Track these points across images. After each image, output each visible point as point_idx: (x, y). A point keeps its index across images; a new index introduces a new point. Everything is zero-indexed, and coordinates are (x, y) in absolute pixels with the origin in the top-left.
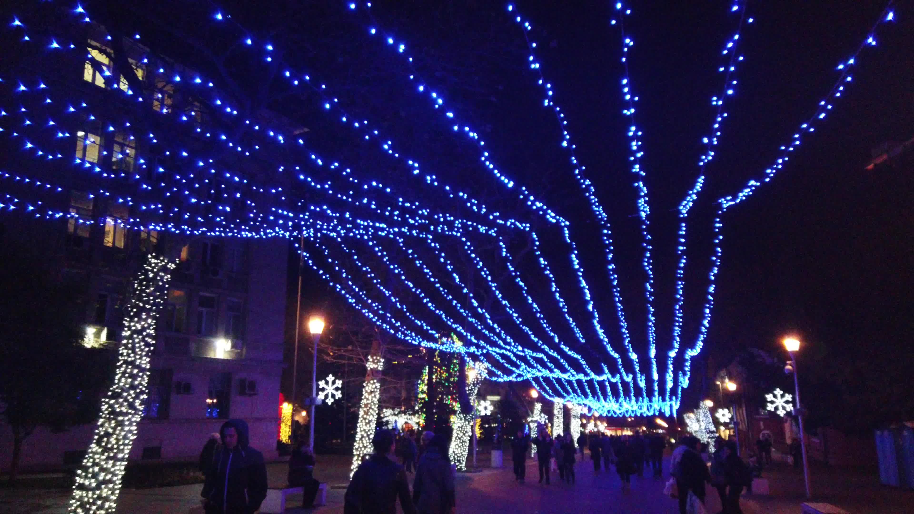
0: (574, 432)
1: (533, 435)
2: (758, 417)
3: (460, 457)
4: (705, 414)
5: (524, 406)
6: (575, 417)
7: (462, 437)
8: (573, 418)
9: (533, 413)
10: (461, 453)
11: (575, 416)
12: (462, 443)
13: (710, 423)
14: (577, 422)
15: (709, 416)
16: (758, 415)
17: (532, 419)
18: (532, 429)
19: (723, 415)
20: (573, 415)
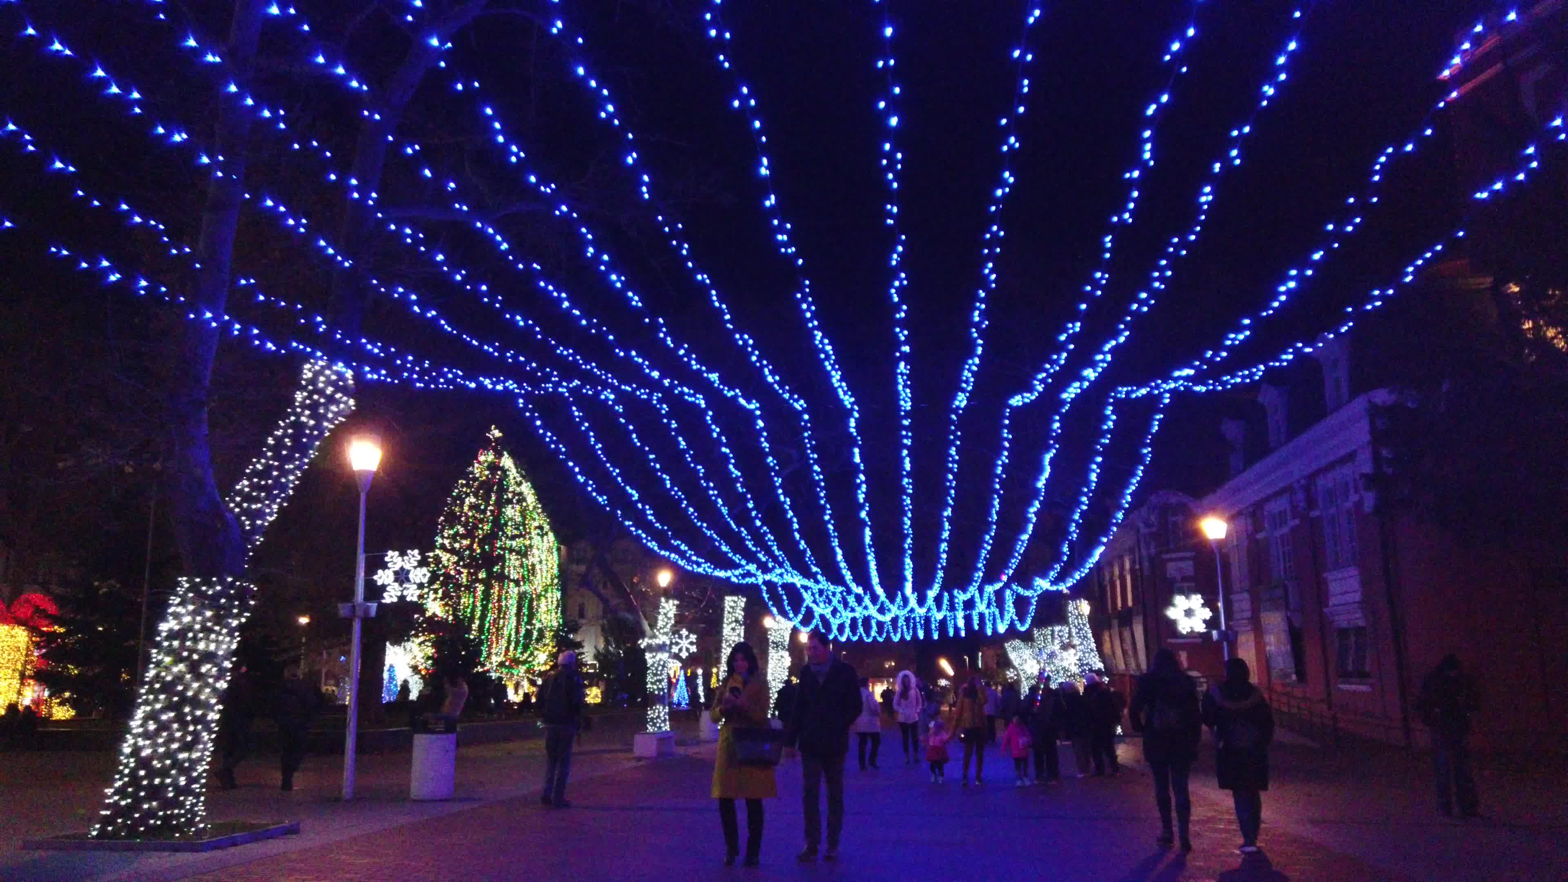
0: (774, 680)
1: (652, 683)
2: (1173, 641)
3: (164, 773)
4: (1081, 629)
5: (631, 609)
6: (777, 647)
7: (179, 678)
8: (773, 648)
9: (653, 625)
10: (169, 754)
11: (777, 645)
12: (176, 707)
13: (1092, 650)
14: (782, 657)
15: (1090, 635)
16: (1173, 638)
17: (650, 641)
18: (649, 668)
19: (1189, 613)
20: (773, 642)
